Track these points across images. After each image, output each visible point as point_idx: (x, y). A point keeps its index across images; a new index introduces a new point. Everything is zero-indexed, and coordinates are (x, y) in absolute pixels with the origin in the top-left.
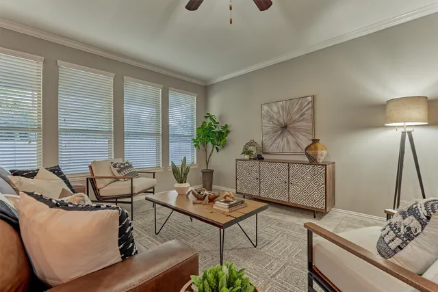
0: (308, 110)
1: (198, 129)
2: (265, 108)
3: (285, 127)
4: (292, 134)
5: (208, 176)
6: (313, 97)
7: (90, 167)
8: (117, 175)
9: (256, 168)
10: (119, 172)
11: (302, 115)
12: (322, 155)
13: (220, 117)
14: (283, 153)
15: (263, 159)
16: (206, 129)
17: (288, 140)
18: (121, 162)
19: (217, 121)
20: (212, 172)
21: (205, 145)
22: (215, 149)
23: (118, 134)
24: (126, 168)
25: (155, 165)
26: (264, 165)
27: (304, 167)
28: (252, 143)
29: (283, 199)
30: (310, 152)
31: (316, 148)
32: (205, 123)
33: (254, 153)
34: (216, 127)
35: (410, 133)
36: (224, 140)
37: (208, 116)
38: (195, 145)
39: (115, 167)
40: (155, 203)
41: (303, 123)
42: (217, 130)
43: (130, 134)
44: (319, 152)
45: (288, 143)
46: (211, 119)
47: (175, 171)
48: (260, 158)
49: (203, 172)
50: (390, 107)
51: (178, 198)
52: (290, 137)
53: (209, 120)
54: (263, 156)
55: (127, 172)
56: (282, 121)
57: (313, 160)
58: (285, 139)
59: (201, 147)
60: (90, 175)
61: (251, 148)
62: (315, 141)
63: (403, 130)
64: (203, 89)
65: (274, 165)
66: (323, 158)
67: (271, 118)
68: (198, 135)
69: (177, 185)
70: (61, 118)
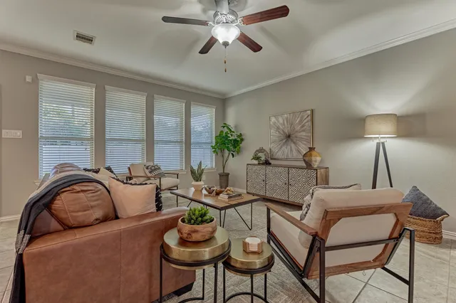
0: (307, 122)
1: (216, 137)
2: (273, 119)
3: (289, 136)
4: (294, 143)
5: (225, 178)
6: (312, 111)
7: (129, 168)
8: (149, 175)
9: (262, 172)
10: (150, 172)
11: (303, 126)
12: (316, 161)
13: (236, 127)
14: (286, 159)
15: (270, 164)
16: (223, 137)
17: (291, 147)
18: (152, 164)
19: (232, 130)
20: (228, 175)
21: (222, 151)
22: (231, 155)
23: (150, 142)
24: (155, 169)
25: (179, 168)
26: (269, 168)
27: (300, 171)
28: (261, 150)
29: (284, 198)
30: (307, 159)
31: (311, 155)
32: (222, 132)
33: (262, 159)
34: (232, 135)
35: (383, 143)
36: (238, 148)
37: (225, 125)
38: (214, 151)
39: (147, 168)
40: (178, 195)
41: (304, 134)
42: (233, 138)
43: (159, 142)
44: (313, 159)
45: (291, 150)
46: (228, 128)
47: (193, 172)
48: (267, 163)
49: (220, 175)
50: (368, 122)
51: (194, 193)
52: (293, 145)
53: (226, 130)
54: (271, 161)
55: (156, 172)
56: (286, 131)
57: (309, 165)
58: (289, 147)
59: (219, 154)
60: (129, 175)
61: (260, 155)
62: (311, 149)
63: (377, 141)
64: (221, 102)
65: (276, 169)
66: (317, 164)
67: (278, 128)
68: (217, 143)
69: (194, 183)
70: (107, 129)
